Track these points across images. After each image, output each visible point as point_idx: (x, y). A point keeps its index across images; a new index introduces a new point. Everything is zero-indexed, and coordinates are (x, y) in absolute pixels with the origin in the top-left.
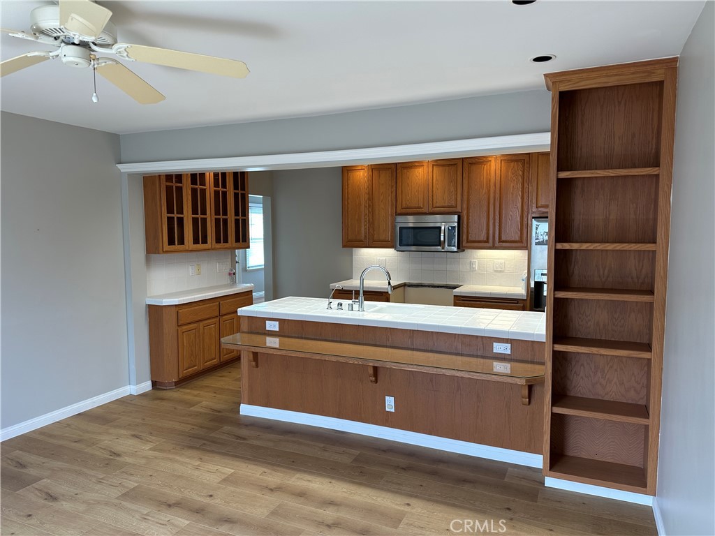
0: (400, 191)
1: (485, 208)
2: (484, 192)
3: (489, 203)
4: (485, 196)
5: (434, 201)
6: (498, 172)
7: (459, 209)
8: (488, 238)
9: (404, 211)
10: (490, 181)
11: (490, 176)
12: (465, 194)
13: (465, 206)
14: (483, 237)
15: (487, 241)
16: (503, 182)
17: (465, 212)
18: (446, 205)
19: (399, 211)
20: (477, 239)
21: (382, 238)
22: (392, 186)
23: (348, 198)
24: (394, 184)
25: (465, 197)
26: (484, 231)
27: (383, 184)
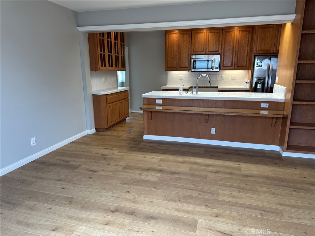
0: (193, 44)
1: (231, 52)
2: (231, 44)
3: (233, 50)
4: (232, 46)
5: (209, 49)
6: (238, 36)
7: (220, 52)
8: (232, 65)
9: (195, 53)
10: (234, 40)
11: (234, 37)
12: (223, 45)
13: (223, 51)
14: (230, 64)
15: (232, 66)
16: (240, 40)
17: (222, 54)
18: (214, 50)
19: (192, 54)
20: (228, 65)
21: (184, 66)
22: (189, 42)
23: (168, 47)
24: (190, 40)
25: (223, 47)
26: (231, 62)
27: (185, 41)
